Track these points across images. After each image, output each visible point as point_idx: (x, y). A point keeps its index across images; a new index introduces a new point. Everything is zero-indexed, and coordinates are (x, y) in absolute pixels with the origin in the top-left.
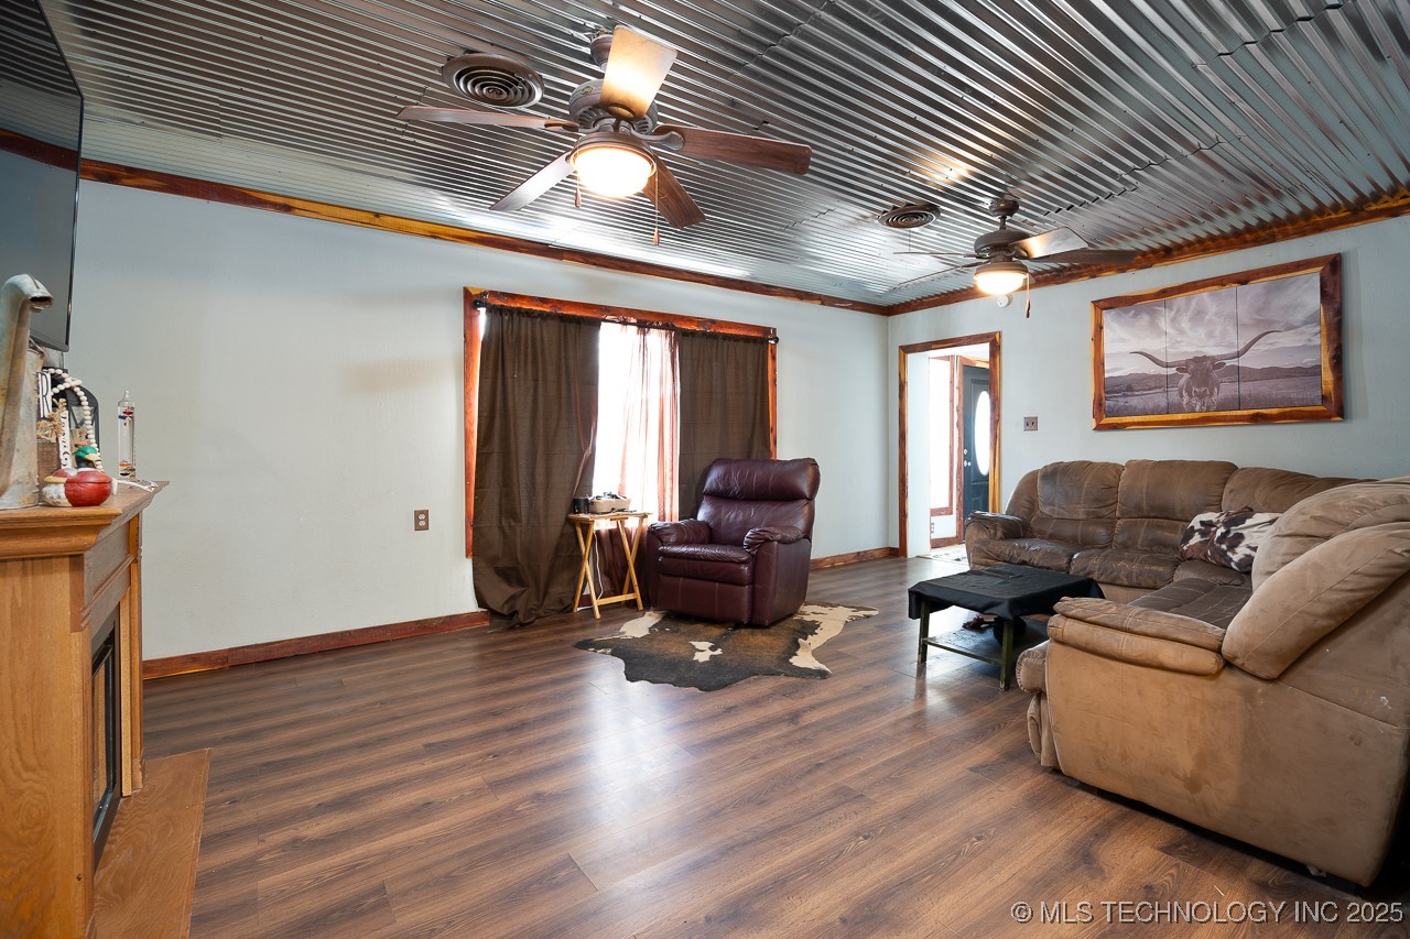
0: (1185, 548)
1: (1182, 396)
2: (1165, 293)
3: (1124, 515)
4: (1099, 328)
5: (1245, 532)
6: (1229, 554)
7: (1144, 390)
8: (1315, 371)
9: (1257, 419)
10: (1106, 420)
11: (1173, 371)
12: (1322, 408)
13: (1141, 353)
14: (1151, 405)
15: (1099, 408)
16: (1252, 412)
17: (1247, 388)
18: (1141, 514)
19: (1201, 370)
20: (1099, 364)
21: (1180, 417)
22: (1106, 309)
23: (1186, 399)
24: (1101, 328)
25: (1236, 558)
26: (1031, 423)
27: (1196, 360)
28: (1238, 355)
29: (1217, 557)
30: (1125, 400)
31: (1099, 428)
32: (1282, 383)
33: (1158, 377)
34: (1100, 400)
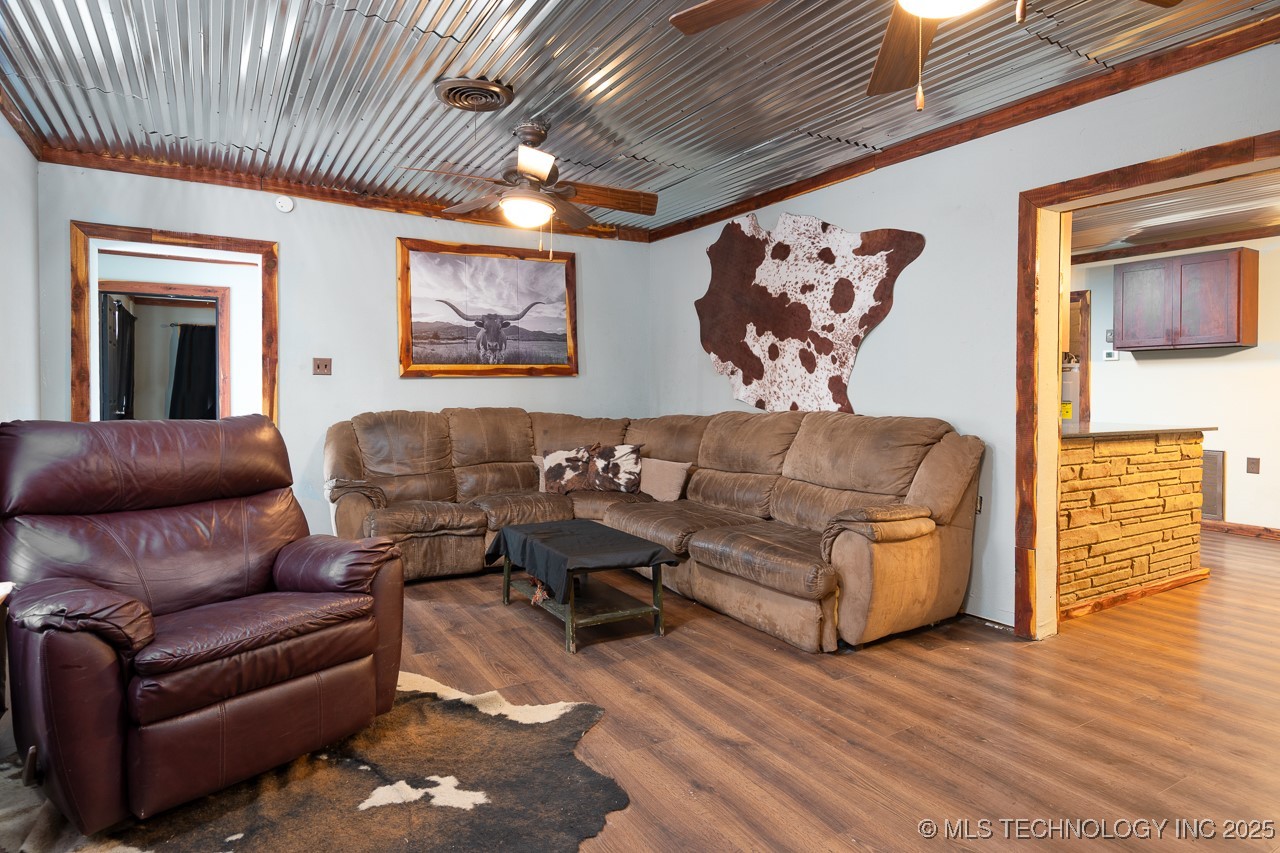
0: (563, 482)
1: (479, 348)
2: (465, 249)
3: (464, 464)
4: (406, 268)
5: (618, 461)
6: (616, 480)
7: (449, 339)
8: (562, 338)
9: (531, 373)
10: (414, 367)
11: (472, 324)
12: (567, 366)
13: (446, 303)
14: (454, 354)
15: (407, 355)
16: (529, 366)
17: (524, 347)
18: (482, 460)
19: (495, 328)
20: (406, 306)
21: (478, 367)
22: (413, 250)
23: (482, 351)
24: (408, 269)
25: (622, 482)
26: (323, 366)
27: (490, 317)
28: (517, 318)
29: (607, 485)
30: (432, 347)
31: (407, 375)
32: (546, 344)
33: (460, 328)
34: (408, 345)
